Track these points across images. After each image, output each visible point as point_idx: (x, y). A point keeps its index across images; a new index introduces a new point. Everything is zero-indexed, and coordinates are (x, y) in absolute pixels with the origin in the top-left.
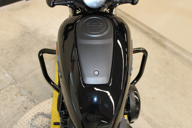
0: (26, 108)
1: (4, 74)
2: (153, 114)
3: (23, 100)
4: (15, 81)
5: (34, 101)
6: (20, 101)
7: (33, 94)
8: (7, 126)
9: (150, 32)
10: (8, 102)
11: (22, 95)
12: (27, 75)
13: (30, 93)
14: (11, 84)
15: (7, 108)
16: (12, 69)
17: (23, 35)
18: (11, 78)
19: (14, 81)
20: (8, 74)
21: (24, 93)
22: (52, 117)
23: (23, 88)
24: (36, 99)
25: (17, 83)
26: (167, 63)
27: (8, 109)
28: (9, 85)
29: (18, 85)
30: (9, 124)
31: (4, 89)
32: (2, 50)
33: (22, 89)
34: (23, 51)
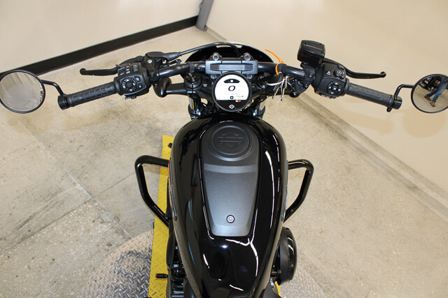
0: (110, 245)
1: (74, 184)
2: (320, 259)
3: (105, 230)
4: (92, 197)
5: (123, 233)
6: (100, 231)
7: (121, 221)
8: (80, 274)
9: (323, 113)
10: (81, 234)
11: (103, 222)
12: (112, 187)
13: (117, 218)
14: (85, 203)
15: (78, 242)
16: (87, 175)
17: (106, 117)
18: (85, 192)
19: (90, 197)
20: (81, 186)
21: (106, 218)
22: (152, 262)
23: (104, 209)
24: (126, 230)
25: (95, 201)
26: (349, 170)
27: (81, 246)
28: (82, 205)
29: (97, 204)
30: (83, 270)
31: (75, 211)
32: (71, 142)
33: (103, 211)
34: (105, 145)
